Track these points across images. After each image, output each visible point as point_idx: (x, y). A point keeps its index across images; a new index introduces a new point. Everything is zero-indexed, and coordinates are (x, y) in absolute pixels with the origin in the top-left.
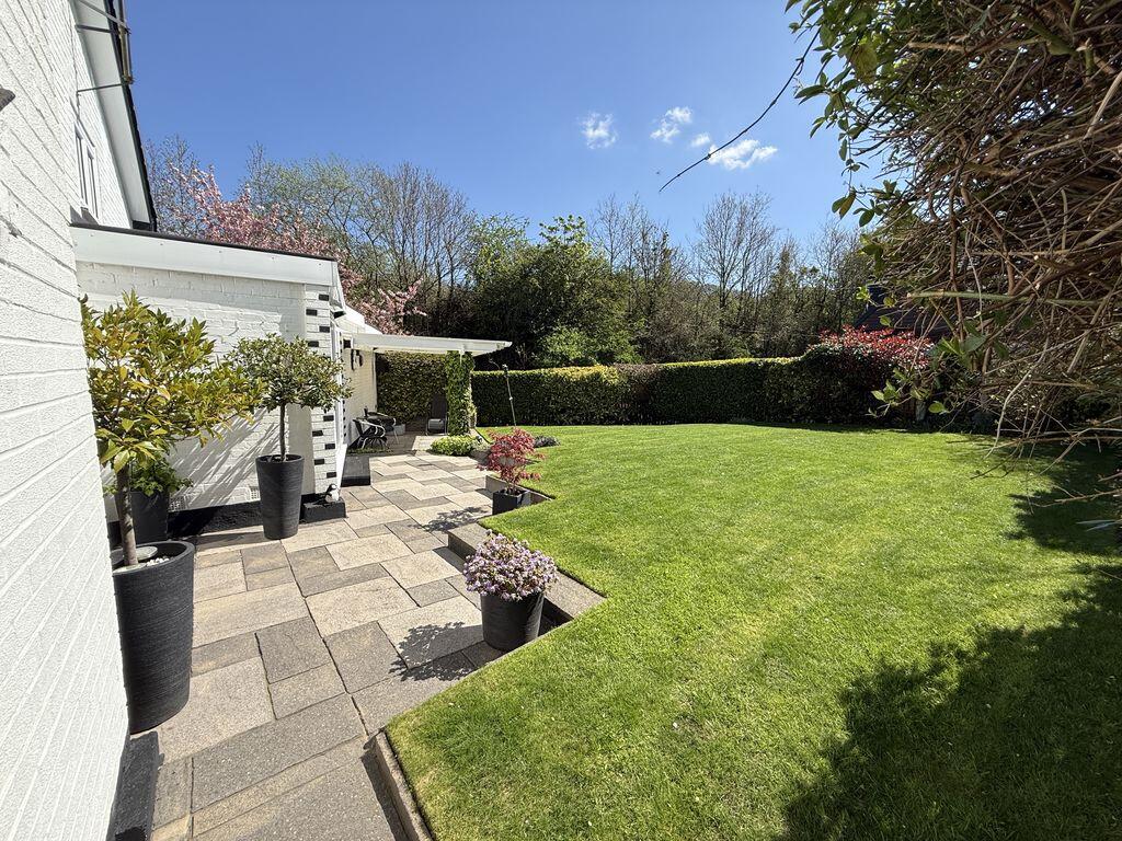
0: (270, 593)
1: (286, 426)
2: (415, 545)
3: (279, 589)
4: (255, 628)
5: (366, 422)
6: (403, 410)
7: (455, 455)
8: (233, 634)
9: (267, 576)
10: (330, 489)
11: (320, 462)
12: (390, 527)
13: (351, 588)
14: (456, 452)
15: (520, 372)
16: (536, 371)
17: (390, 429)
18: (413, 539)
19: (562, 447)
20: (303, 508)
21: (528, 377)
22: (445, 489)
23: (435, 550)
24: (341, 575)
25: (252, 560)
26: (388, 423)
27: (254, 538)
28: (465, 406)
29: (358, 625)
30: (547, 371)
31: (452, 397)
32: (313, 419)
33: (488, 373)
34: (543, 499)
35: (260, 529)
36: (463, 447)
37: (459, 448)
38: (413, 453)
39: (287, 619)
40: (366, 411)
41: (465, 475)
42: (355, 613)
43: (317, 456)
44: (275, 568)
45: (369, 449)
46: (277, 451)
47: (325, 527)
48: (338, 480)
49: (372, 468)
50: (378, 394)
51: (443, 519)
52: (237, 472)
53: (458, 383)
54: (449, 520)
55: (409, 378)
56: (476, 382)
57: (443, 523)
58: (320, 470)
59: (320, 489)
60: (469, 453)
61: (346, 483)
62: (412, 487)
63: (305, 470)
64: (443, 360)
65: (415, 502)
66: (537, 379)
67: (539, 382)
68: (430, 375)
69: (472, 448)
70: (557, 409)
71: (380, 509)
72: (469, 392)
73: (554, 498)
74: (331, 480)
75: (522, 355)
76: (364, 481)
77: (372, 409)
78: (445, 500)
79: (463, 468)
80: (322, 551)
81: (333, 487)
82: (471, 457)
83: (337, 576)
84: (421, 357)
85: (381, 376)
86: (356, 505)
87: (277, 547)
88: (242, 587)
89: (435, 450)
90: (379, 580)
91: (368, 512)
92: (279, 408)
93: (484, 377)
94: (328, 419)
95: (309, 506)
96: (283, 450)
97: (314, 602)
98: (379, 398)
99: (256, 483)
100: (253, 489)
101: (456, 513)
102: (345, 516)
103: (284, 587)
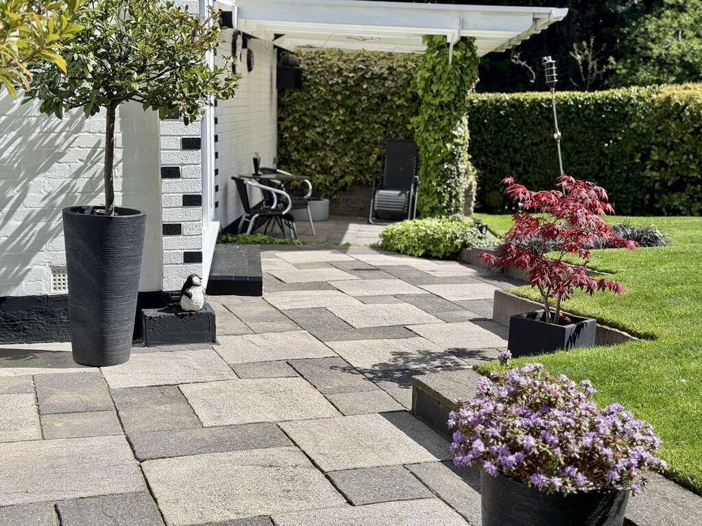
0: (80, 446)
1: (118, 154)
2: (344, 401)
3: (97, 442)
4: (56, 497)
5: (254, 183)
6: (326, 170)
7: (427, 256)
8: (19, 501)
9: (77, 421)
10: (189, 283)
11: (173, 229)
12: (295, 367)
13: (223, 456)
14: (431, 249)
15: (579, 95)
16: (618, 93)
17: (301, 204)
18: (342, 390)
19: (673, 249)
20: (139, 317)
21: (599, 106)
22: (408, 313)
23: (384, 414)
24: (204, 434)
25: (51, 393)
26: (297, 191)
27: (55, 359)
28: (452, 158)
29: (233, 517)
30: (643, 91)
31: (427, 139)
32: (164, 142)
33: (507, 96)
34: (626, 338)
35: (67, 347)
36: (446, 242)
37: (436, 242)
38: (345, 249)
39: (108, 491)
40: (256, 162)
41: (450, 293)
42: (228, 497)
43: (169, 217)
44: (89, 410)
45: (260, 237)
46: (100, 200)
47: (178, 354)
48: (203, 272)
49: (264, 268)
50: (280, 136)
51: (401, 362)
52: (41, 225)
53: (441, 106)
54: (413, 366)
55: (341, 104)
56: (478, 116)
57: (403, 370)
58: (173, 246)
59: (172, 283)
60: (457, 253)
61: (217, 286)
62: (343, 304)
63: (147, 242)
64: (411, 65)
65: (345, 329)
66: (621, 111)
67: (624, 117)
68: (383, 98)
69: (465, 245)
70: (663, 182)
71: (278, 336)
72: (462, 131)
73: (651, 337)
74: (192, 268)
75: (585, 63)
76: (251, 287)
77: (267, 162)
78: (407, 331)
79: (445, 281)
80: (172, 392)
81: (195, 280)
82: (463, 262)
83: (199, 434)
84: (365, 58)
85: (286, 99)
86: (235, 325)
87: (95, 377)
88: (34, 431)
89: (387, 246)
90: (274, 451)
91: (256, 339)
92: (103, 110)
93: (497, 107)
94: (191, 144)
95: (150, 313)
96: (110, 198)
97: (155, 470)
98: (281, 144)
99: (61, 259)
100: (56, 270)
101: (427, 356)
102: (214, 341)
103: (106, 440)
